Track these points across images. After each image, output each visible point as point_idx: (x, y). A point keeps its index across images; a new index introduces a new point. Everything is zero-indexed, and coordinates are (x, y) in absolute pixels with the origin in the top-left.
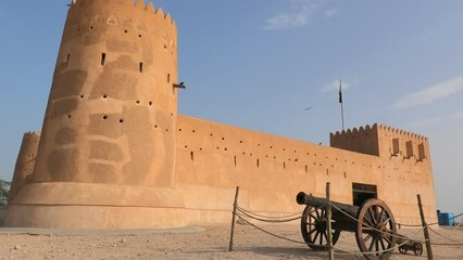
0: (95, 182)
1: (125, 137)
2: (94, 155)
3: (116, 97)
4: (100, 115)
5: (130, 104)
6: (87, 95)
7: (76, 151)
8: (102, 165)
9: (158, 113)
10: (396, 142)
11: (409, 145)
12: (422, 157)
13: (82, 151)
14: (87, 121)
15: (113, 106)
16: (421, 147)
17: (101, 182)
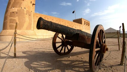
0: (10, 29)
1: (17, 17)
2: (10, 23)
3: (16, 7)
4: (12, 12)
5: (20, 9)
6: (10, 8)
8: (12, 25)
9: (27, 10)
10: (85, 22)
11: (87, 22)
12: (89, 25)
13: (8, 22)
14: (9, 14)
16: (89, 23)
17: (12, 29)
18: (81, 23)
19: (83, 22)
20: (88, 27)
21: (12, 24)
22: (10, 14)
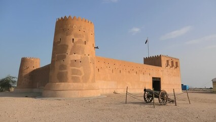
0: (74, 82)
1: (82, 67)
2: (73, 73)
3: (78, 54)
4: (73, 60)
5: (83, 56)
6: (69, 54)
7: (67, 72)
9: (91, 58)
10: (168, 61)
11: (172, 62)
12: (177, 66)
15: (77, 57)
16: (177, 63)
17: (76, 82)
18: (159, 65)
19: (164, 63)
20: (175, 71)
21: (76, 76)
22: (70, 62)
